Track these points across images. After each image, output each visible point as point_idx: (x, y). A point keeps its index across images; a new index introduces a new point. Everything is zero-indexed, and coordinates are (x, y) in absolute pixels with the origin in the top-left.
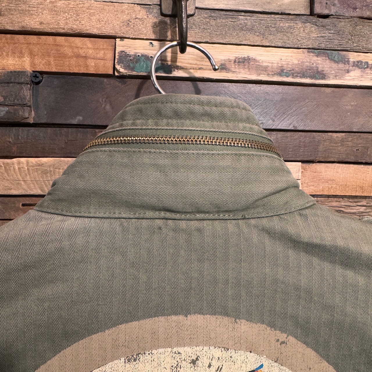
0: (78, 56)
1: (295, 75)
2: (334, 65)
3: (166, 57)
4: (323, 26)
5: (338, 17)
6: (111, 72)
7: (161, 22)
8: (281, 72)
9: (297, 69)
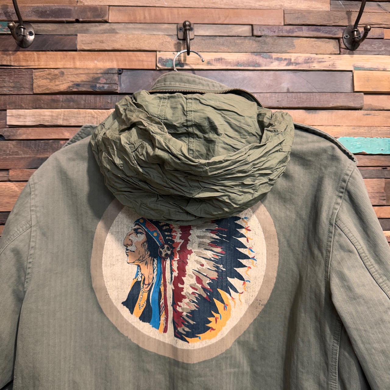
0: (139, 61)
1: (245, 65)
2: (265, 60)
3: (181, 59)
4: (259, 41)
5: (266, 36)
6: (155, 68)
7: (179, 43)
8: (238, 64)
9: (246, 62)
